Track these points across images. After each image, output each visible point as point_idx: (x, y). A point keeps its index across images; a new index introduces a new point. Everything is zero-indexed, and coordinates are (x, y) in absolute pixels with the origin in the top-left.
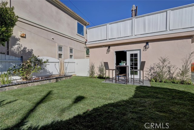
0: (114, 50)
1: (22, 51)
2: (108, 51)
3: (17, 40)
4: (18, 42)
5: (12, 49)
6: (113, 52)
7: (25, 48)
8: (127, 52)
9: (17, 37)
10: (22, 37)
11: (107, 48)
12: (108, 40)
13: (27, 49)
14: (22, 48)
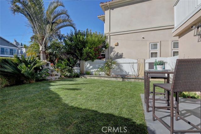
1: (116, 55)
3: (113, 48)
4: (114, 50)
5: (111, 55)
7: (118, 53)
9: (113, 47)
10: (116, 45)
13: (119, 53)
14: (116, 54)
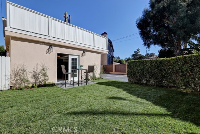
0: (56, 51)
2: (49, 51)
6: (56, 54)
8: (69, 56)
11: (48, 47)
12: (50, 38)
